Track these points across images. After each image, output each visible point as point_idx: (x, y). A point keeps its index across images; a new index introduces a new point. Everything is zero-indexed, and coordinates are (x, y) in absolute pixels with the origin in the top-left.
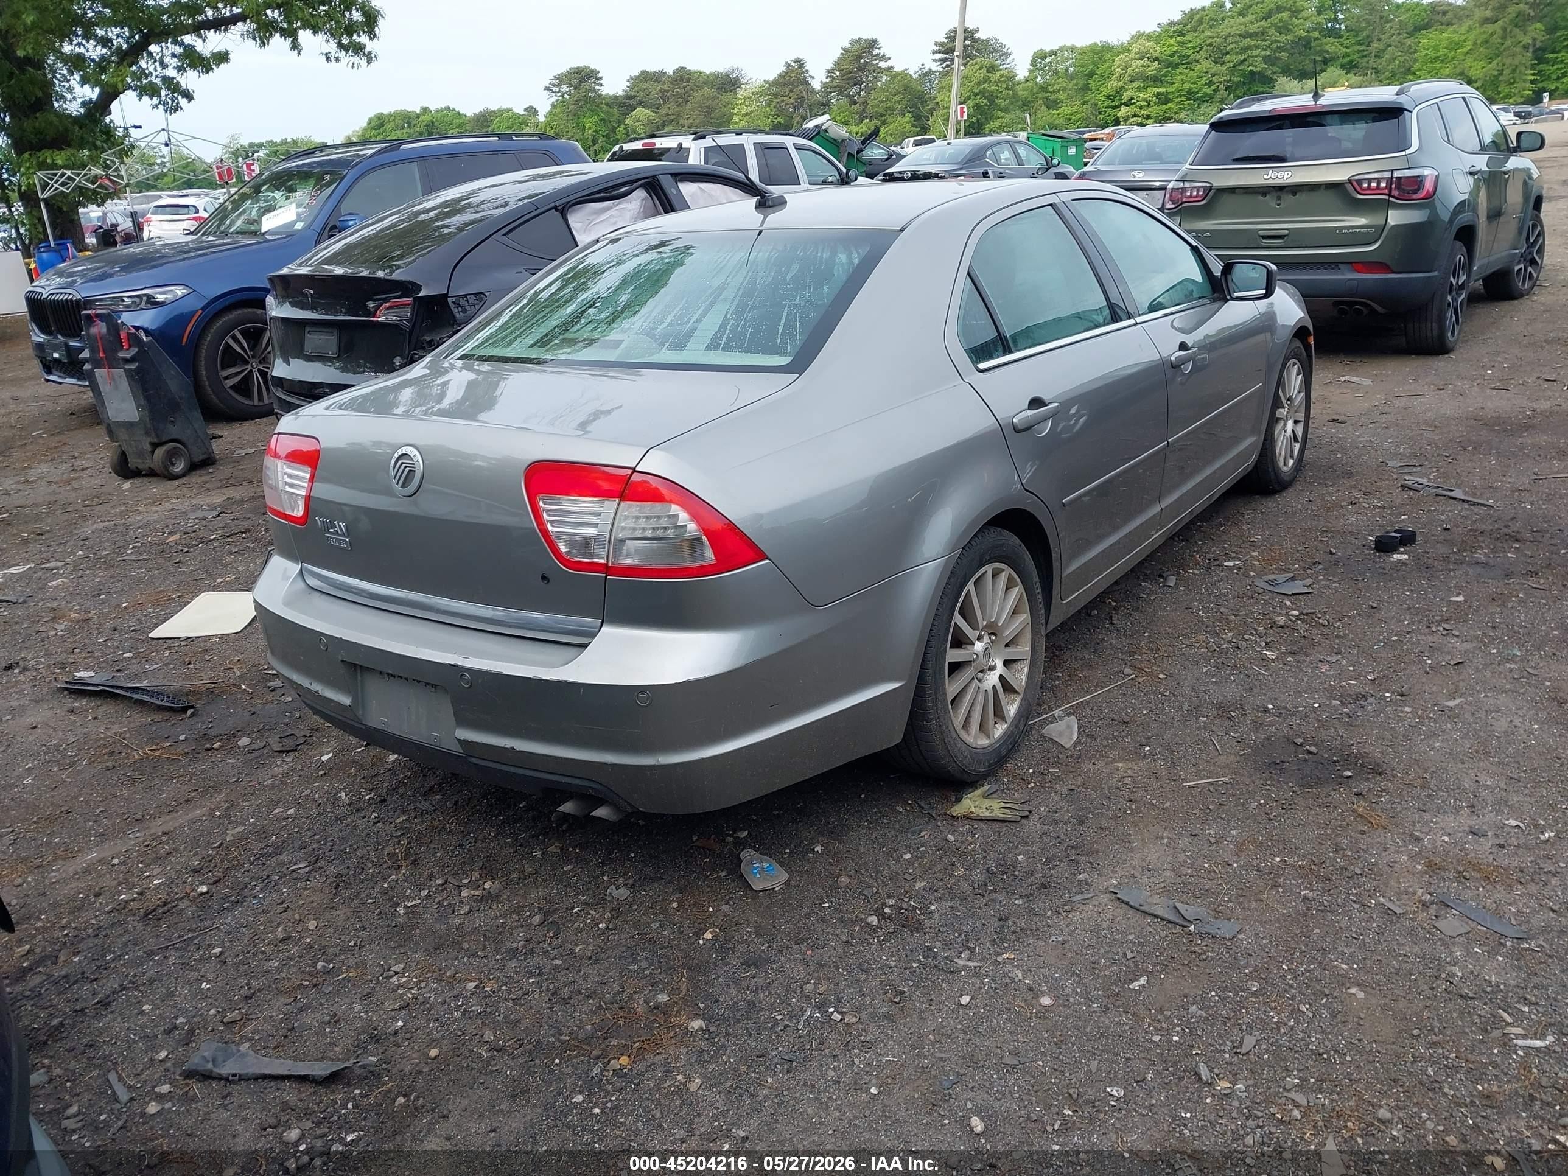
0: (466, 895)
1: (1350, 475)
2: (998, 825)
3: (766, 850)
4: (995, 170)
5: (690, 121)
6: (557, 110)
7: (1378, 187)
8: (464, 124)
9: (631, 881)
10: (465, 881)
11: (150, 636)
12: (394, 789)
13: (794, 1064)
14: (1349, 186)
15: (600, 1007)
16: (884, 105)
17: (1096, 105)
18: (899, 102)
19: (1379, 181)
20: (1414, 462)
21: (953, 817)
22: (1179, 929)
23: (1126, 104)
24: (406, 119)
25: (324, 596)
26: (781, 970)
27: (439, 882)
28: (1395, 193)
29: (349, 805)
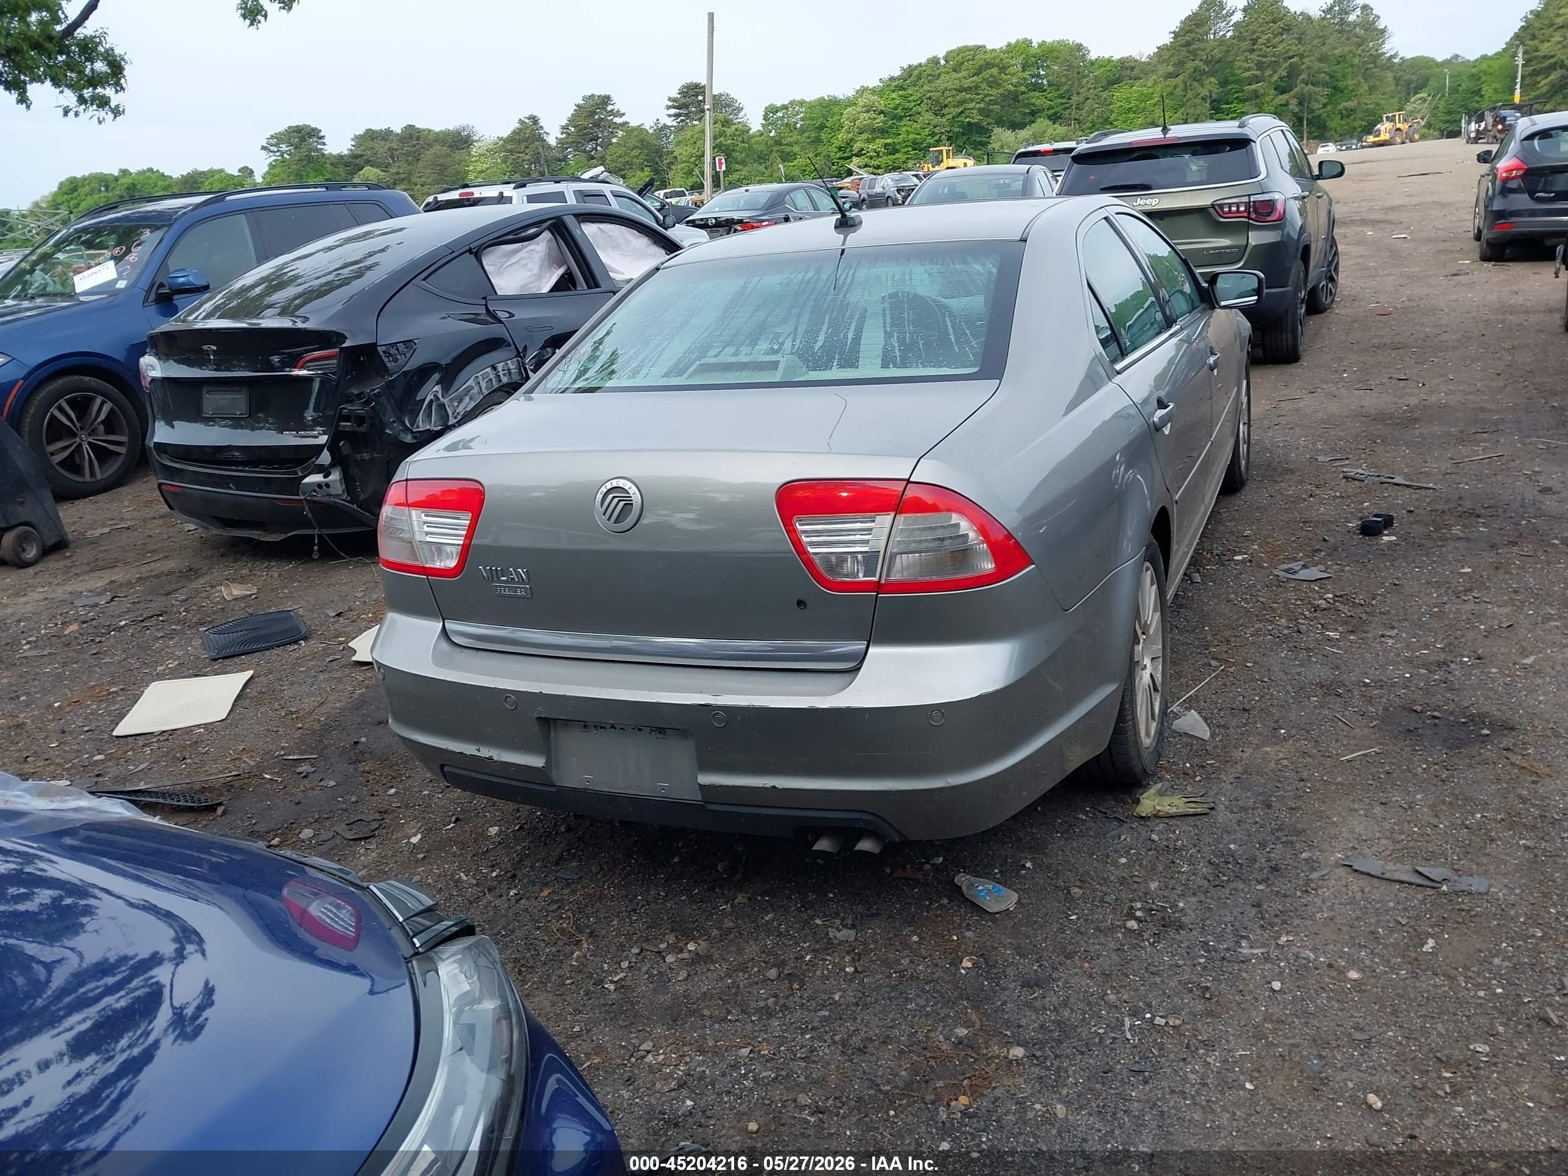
0: (673, 960)
1: (1292, 472)
2: (1191, 820)
3: (982, 872)
4: (795, 215)
5: (423, 179)
6: (276, 171)
7: (1238, 211)
8: (169, 186)
9: (850, 921)
10: (663, 946)
11: (114, 734)
12: (519, 862)
13: (1147, 1074)
14: (1212, 210)
15: (902, 1052)
16: (622, 160)
17: (829, 156)
18: (637, 157)
19: (1238, 205)
20: (1339, 456)
21: (1142, 818)
22: (1430, 892)
23: (857, 155)
24: (104, 181)
25: (480, 653)
26: (1067, 986)
27: (635, 950)
28: (1253, 216)
29: (477, 885)
